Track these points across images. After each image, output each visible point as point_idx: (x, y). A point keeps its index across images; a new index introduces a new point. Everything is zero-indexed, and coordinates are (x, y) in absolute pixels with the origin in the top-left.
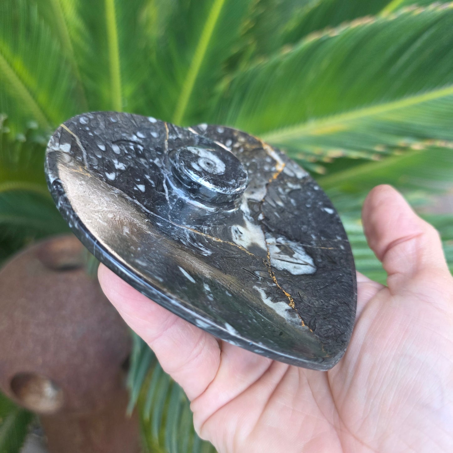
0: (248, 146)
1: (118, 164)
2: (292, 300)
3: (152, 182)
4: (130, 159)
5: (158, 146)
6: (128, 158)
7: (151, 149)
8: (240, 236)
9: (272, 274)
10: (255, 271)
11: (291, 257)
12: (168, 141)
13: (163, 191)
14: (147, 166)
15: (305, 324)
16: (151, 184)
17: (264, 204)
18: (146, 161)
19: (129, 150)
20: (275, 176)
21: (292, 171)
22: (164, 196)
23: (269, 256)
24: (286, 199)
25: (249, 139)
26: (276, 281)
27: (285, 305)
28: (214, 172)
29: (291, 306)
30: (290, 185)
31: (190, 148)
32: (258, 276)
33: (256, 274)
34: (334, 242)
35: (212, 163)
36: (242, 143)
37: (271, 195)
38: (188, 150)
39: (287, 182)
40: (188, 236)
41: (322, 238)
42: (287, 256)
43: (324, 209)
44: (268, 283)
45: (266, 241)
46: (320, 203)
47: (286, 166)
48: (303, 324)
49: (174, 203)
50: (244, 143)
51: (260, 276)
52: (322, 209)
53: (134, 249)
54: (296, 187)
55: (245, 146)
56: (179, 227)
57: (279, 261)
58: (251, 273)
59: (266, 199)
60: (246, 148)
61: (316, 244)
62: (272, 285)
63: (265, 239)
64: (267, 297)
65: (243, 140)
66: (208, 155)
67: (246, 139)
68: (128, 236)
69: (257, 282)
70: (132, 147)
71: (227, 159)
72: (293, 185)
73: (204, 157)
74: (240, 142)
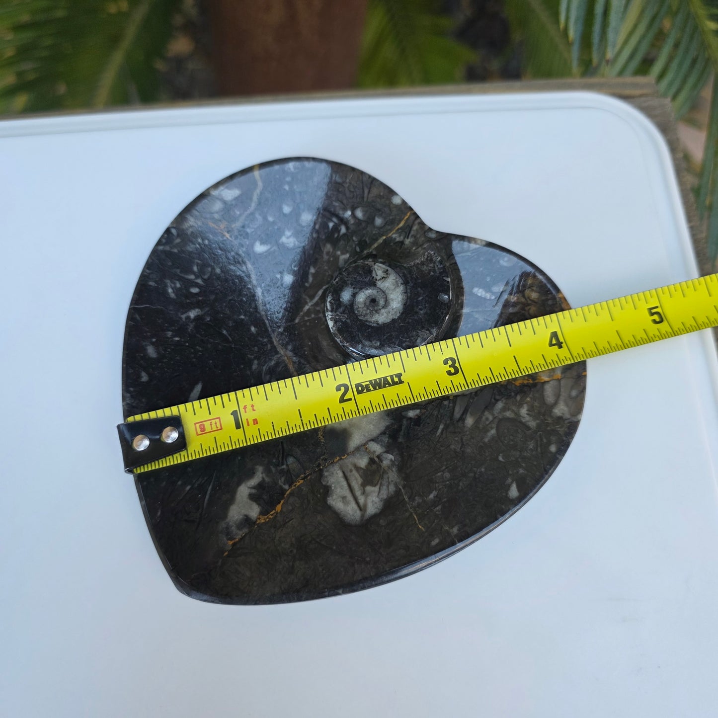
1: (288, 238)
2: (271, 517)
5: (367, 239)
7: (354, 238)
9: (306, 477)
10: (292, 455)
11: (364, 485)
12: (385, 240)
13: (312, 297)
14: (326, 257)
15: (234, 544)
16: (307, 281)
17: (446, 403)
18: (331, 250)
19: (324, 226)
22: (306, 303)
23: (341, 459)
24: (487, 423)
25: (547, 300)
26: (295, 486)
27: (254, 511)
28: (365, 316)
29: (259, 519)
30: (524, 411)
31: (379, 266)
32: (285, 463)
33: (288, 459)
34: (442, 527)
35: (382, 302)
36: (526, 299)
37: (475, 400)
38: (373, 267)
39: (526, 403)
40: (273, 363)
41: (439, 508)
42: (360, 480)
43: (512, 483)
44: (283, 479)
45: (369, 443)
46: (521, 471)
47: (559, 380)
48: (233, 542)
49: (306, 318)
50: (530, 302)
51: (287, 465)
52: (509, 480)
53: (169, 336)
54: (528, 421)
55: (529, 307)
56: (275, 347)
57: (340, 474)
58: (283, 454)
59: (459, 398)
60: (525, 310)
61: (419, 505)
62: (282, 484)
63: (372, 440)
64: (254, 488)
65: (534, 295)
66: (394, 289)
67: (543, 298)
68: (184, 320)
69: (271, 467)
70: (331, 225)
71: (418, 310)
72: (527, 414)
73: (381, 289)
74: (524, 296)
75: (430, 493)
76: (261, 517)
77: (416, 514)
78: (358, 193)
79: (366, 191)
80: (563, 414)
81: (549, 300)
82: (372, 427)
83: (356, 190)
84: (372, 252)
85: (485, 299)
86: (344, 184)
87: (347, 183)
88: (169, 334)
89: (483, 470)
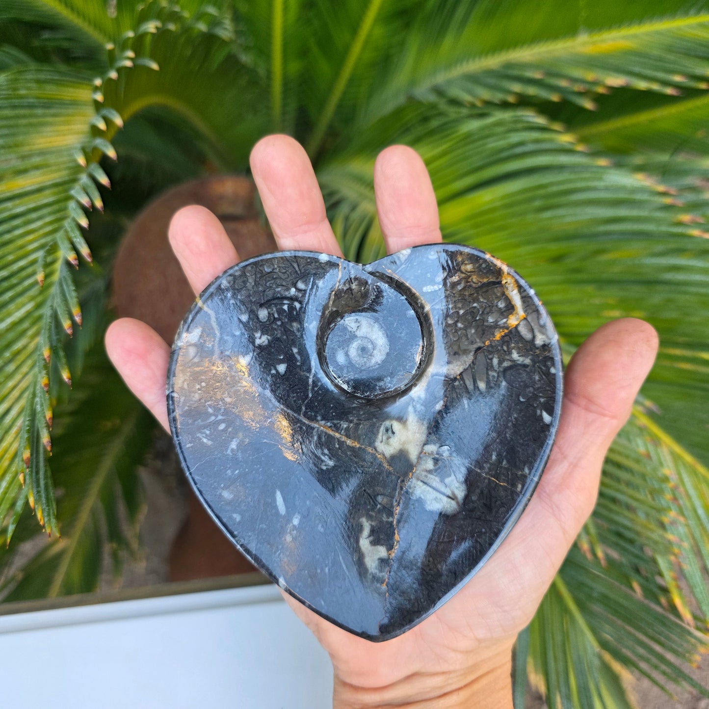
0: (475, 278)
1: (260, 338)
2: (397, 547)
3: (298, 358)
4: (278, 326)
6: (276, 324)
7: (311, 307)
8: (389, 438)
9: (399, 503)
10: (378, 495)
11: (442, 481)
12: (335, 295)
13: (309, 371)
14: (298, 334)
15: (387, 585)
16: (297, 361)
17: (457, 383)
18: (299, 326)
19: (281, 311)
20: (498, 335)
21: (532, 330)
22: (308, 378)
23: (413, 473)
24: (495, 380)
25: (481, 265)
26: (396, 514)
27: (382, 551)
28: (365, 365)
29: (390, 554)
30: (515, 355)
31: (349, 320)
32: (377, 503)
33: (377, 499)
34: (516, 474)
35: (370, 346)
36: (465, 274)
37: (476, 368)
38: (345, 324)
39: (513, 348)
40: (315, 438)
41: (505, 462)
42: (437, 479)
43: (541, 412)
44: (384, 515)
45: (424, 448)
46: (542, 400)
47: (525, 319)
48: (385, 583)
49: (316, 389)
50: (469, 274)
51: (380, 504)
52: (539, 412)
53: (230, 474)
54: (523, 361)
55: (471, 278)
56: (309, 426)
57: (421, 484)
58: (371, 498)
59: (463, 374)
60: (470, 282)
61: (490, 469)
62: (387, 520)
63: (425, 444)
64: (370, 536)
65: (469, 267)
66: (372, 330)
67: (477, 265)
68: (231, 454)
69: (370, 513)
70: (286, 307)
71: (399, 335)
72: (519, 356)
73: (363, 337)
74: (462, 272)
75: (491, 455)
76: (390, 552)
77: (492, 476)
78: (290, 271)
79: (295, 265)
80: (544, 341)
81: (482, 264)
82: (418, 435)
83: (287, 269)
84: (332, 310)
85: (435, 291)
86: (274, 271)
87: (276, 269)
88: (229, 472)
89: (515, 415)
